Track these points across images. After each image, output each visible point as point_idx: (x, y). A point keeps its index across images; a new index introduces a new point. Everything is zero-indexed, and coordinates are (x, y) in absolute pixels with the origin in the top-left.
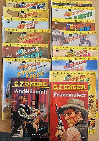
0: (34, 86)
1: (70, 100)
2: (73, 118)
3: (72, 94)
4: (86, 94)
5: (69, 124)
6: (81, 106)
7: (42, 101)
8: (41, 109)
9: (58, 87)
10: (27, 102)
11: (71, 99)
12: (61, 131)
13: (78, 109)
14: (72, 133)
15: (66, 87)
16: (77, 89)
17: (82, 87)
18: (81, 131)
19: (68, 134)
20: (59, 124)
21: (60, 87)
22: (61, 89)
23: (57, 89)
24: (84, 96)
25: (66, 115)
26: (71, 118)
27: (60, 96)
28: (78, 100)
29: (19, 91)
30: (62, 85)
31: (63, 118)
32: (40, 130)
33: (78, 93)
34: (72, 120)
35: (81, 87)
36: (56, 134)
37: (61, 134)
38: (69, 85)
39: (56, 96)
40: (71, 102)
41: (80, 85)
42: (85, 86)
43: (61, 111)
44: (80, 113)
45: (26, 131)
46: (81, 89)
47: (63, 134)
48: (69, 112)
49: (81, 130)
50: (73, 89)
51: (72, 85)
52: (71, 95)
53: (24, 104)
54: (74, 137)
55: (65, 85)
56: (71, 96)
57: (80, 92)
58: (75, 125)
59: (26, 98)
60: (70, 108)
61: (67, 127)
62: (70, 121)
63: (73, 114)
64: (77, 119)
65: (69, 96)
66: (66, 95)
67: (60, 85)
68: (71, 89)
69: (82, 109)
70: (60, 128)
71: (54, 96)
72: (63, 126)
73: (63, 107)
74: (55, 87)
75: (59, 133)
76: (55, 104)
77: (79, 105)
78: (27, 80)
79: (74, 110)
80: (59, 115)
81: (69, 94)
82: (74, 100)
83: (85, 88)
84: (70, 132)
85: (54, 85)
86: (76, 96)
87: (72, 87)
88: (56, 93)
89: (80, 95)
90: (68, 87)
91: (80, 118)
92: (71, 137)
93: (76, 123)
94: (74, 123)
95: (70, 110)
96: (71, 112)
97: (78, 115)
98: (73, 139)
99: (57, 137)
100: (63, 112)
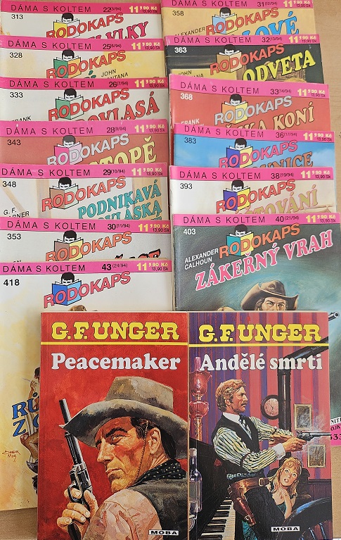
1: (120, 383)
2: (130, 454)
3: (128, 360)
4: (178, 360)
5: (113, 477)
6: (162, 407)
9: (72, 331)
11: (123, 378)
12: (81, 507)
13: (151, 417)
14: (127, 516)
15: (101, 331)
16: (144, 339)
17: (166, 331)
18: (161, 506)
19: (111, 517)
20: (73, 478)
21: (79, 331)
22: (83, 340)
23: (66, 340)
24: (173, 367)
25: (103, 440)
26: (121, 452)
27: (79, 367)
28: (149, 384)
30: (86, 325)
31: (91, 454)
33: (147, 356)
34: (125, 463)
35: (161, 331)
36: (64, 520)
37: (83, 520)
38: (115, 325)
39: (62, 365)
40: (121, 389)
41: (157, 325)
42: (174, 326)
43: (84, 425)
44: (155, 434)
46: (160, 340)
47: (88, 519)
48: (114, 431)
49: (160, 501)
50: (128, 339)
51: (125, 325)
52: (120, 363)
54: (134, 531)
55: (96, 325)
56: (121, 367)
57: (157, 352)
58: (138, 482)
60: (118, 413)
61: (104, 492)
62: (117, 465)
63: (130, 439)
64: (146, 456)
65: (114, 367)
66: (104, 363)
67: (78, 325)
68: (120, 339)
70: (77, 493)
71: (55, 367)
72: (90, 488)
73: (92, 409)
75: (74, 513)
76: (57, 399)
77: (153, 401)
79: (135, 423)
80: (73, 442)
81: (115, 360)
82: (135, 381)
83: (176, 337)
84: (118, 509)
85: (55, 326)
86: (144, 365)
87: (128, 332)
88: (63, 356)
89: (157, 362)
90: (110, 330)
91: (156, 453)
92: (123, 531)
93: (142, 472)
94: (134, 473)
95: (117, 422)
96: (121, 429)
97: (150, 442)
98: (130, 537)
99: (66, 529)
100: (91, 429)
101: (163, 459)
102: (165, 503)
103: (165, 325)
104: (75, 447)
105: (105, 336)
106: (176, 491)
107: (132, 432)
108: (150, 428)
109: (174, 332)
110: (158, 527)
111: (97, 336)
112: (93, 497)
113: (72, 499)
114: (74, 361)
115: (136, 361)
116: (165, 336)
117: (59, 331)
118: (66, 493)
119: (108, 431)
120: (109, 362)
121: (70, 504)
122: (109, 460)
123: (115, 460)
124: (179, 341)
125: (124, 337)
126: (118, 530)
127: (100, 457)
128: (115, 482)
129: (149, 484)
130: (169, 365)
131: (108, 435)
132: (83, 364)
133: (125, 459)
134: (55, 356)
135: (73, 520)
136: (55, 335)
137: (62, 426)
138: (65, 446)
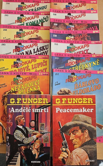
0: (33, 103)
1: (76, 116)
2: (79, 137)
3: (78, 109)
4: (93, 109)
5: (74, 144)
6: (88, 123)
7: (42, 121)
8: (41, 131)
10: (25, 123)
11: (76, 115)
12: (65, 153)
13: (85, 126)
14: (79, 156)
15: (70, 101)
16: (82, 103)
18: (89, 153)
19: (74, 156)
20: (63, 145)
21: (63, 101)
22: (65, 104)
23: (60, 104)
24: (91, 111)
25: (71, 133)
26: (77, 137)
27: (64, 112)
28: (85, 116)
29: (16, 110)
30: (66, 99)
31: (68, 138)
32: (40, 156)
33: (84, 108)
34: (78, 140)
35: (87, 101)
36: (60, 158)
37: (66, 157)
38: (74, 99)
39: (59, 111)
40: (76, 118)
41: (86, 99)
42: (91, 99)
43: (66, 129)
44: (87, 132)
45: (24, 158)
46: (87, 103)
47: (68, 157)
48: (74, 130)
49: (89, 151)
50: (78, 103)
51: (77, 99)
52: (76, 110)
53: (21, 125)
54: (81, 160)
55: (69, 99)
56: (76, 112)
57: (87, 107)
59: (23, 118)
60: (76, 125)
61: (72, 149)
62: (76, 141)
63: (79, 133)
64: (84, 138)
65: (74, 112)
66: (71, 110)
67: (63, 99)
68: (76, 103)
69: (90, 127)
70: (64, 149)
71: (57, 112)
73: (68, 124)
74: (58, 102)
76: (58, 121)
77: (86, 122)
78: (25, 97)
79: (80, 128)
80: (63, 134)
81: (74, 109)
82: (80, 116)
83: (92, 102)
84: (76, 154)
85: (57, 100)
86: (83, 111)
87: (78, 101)
88: (59, 109)
89: (86, 110)
90: (73, 101)
91: (87, 137)
92: (78, 161)
93: (83, 143)
94: (81, 143)
95: (75, 128)
96: (76, 130)
97: (85, 134)
98: (80, 162)
99: (61, 160)
100: (68, 130)
101: (89, 139)
102: (90, 152)
103: (89, 99)
104: (63, 136)
105: (71, 102)
106: (93, 148)
107: (80, 131)
108: (85, 130)
109: (91, 101)
110: (88, 159)
111: (69, 102)
112: (69, 150)
113: (63, 151)
114: (62, 110)
115: (80, 110)
116: (89, 102)
117: (58, 101)
118: (61, 149)
119: (73, 131)
120: (72, 110)
121: (62, 153)
122: (73, 139)
123: (75, 139)
124: (93, 103)
125: (77, 103)
126: (76, 160)
127: (71, 138)
128: (75, 146)
129: (85, 146)
130: (90, 111)
131: (73, 132)
132: (65, 111)
133: (78, 139)
134: (57, 109)
135: (63, 157)
136: (57, 103)
137: (59, 129)
138: (60, 135)
